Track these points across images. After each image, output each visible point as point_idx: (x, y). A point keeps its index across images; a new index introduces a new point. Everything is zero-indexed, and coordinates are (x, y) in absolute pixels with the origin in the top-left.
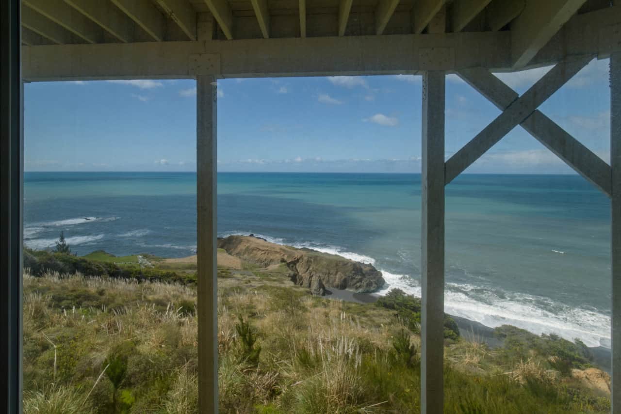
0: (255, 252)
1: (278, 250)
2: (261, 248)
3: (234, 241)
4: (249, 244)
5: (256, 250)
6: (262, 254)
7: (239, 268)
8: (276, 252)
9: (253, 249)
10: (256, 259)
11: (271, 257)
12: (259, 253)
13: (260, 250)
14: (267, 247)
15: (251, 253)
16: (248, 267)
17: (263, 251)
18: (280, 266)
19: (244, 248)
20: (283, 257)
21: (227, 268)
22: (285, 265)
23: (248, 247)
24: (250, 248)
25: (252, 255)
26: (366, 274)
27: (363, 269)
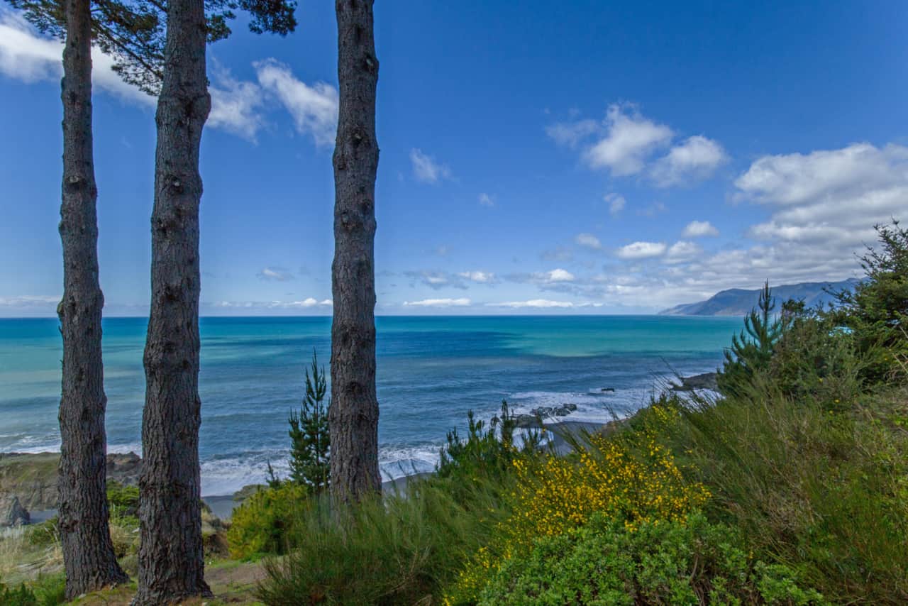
26: (121, 469)
27: (116, 463)
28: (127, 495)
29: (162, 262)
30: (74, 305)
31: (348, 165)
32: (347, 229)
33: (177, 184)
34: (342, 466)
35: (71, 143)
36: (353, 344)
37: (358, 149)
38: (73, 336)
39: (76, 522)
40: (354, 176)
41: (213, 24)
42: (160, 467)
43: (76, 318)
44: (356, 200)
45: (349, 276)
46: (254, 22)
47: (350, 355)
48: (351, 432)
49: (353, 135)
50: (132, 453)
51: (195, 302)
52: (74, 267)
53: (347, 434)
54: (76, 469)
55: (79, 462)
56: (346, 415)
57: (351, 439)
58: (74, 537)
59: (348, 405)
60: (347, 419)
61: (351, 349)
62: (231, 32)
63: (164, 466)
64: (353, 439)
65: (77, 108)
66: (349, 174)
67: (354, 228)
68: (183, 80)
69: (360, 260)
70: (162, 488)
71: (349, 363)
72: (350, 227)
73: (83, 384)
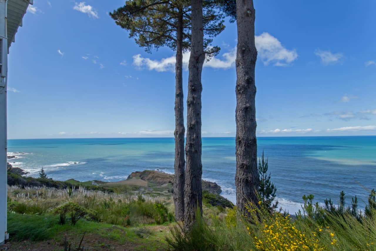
0: (157, 178)
1: (169, 177)
2: (160, 176)
3: (147, 173)
4: (154, 174)
5: (157, 177)
6: (160, 179)
7: (146, 186)
8: (168, 178)
9: (156, 177)
10: (157, 182)
11: (165, 181)
12: (159, 179)
13: (159, 177)
14: (163, 175)
15: (155, 179)
16: (151, 186)
17: (161, 177)
18: (168, 185)
19: (151, 176)
20: (170, 180)
21: (140, 186)
22: (171, 184)
23: (153, 176)
24: (154, 176)
25: (155, 180)
26: (212, 187)
27: (211, 185)
28: (211, 196)
29: (189, 116)
30: (177, 132)
31: (240, 63)
32: (240, 93)
33: (193, 88)
34: (239, 201)
35: (177, 82)
36: (243, 146)
37: (244, 55)
38: (177, 141)
39: (177, 199)
40: (242, 67)
41: (219, 27)
42: (189, 186)
43: (177, 136)
44: (244, 78)
45: (241, 114)
46: (231, 19)
47: (242, 151)
48: (242, 187)
49: (241, 48)
50: (215, 183)
51: (199, 129)
52: (177, 120)
53: (241, 187)
54: (177, 182)
55: (178, 180)
56: (240, 178)
57: (243, 190)
58: (176, 202)
59: (241, 174)
60: (240, 180)
61: (242, 148)
62: (225, 27)
63: (190, 186)
64: (244, 190)
65: (179, 71)
66: (241, 67)
67: (243, 92)
68: (196, 50)
69: (246, 106)
70: (189, 193)
71: (241, 154)
72: (241, 92)
73: (179, 156)
